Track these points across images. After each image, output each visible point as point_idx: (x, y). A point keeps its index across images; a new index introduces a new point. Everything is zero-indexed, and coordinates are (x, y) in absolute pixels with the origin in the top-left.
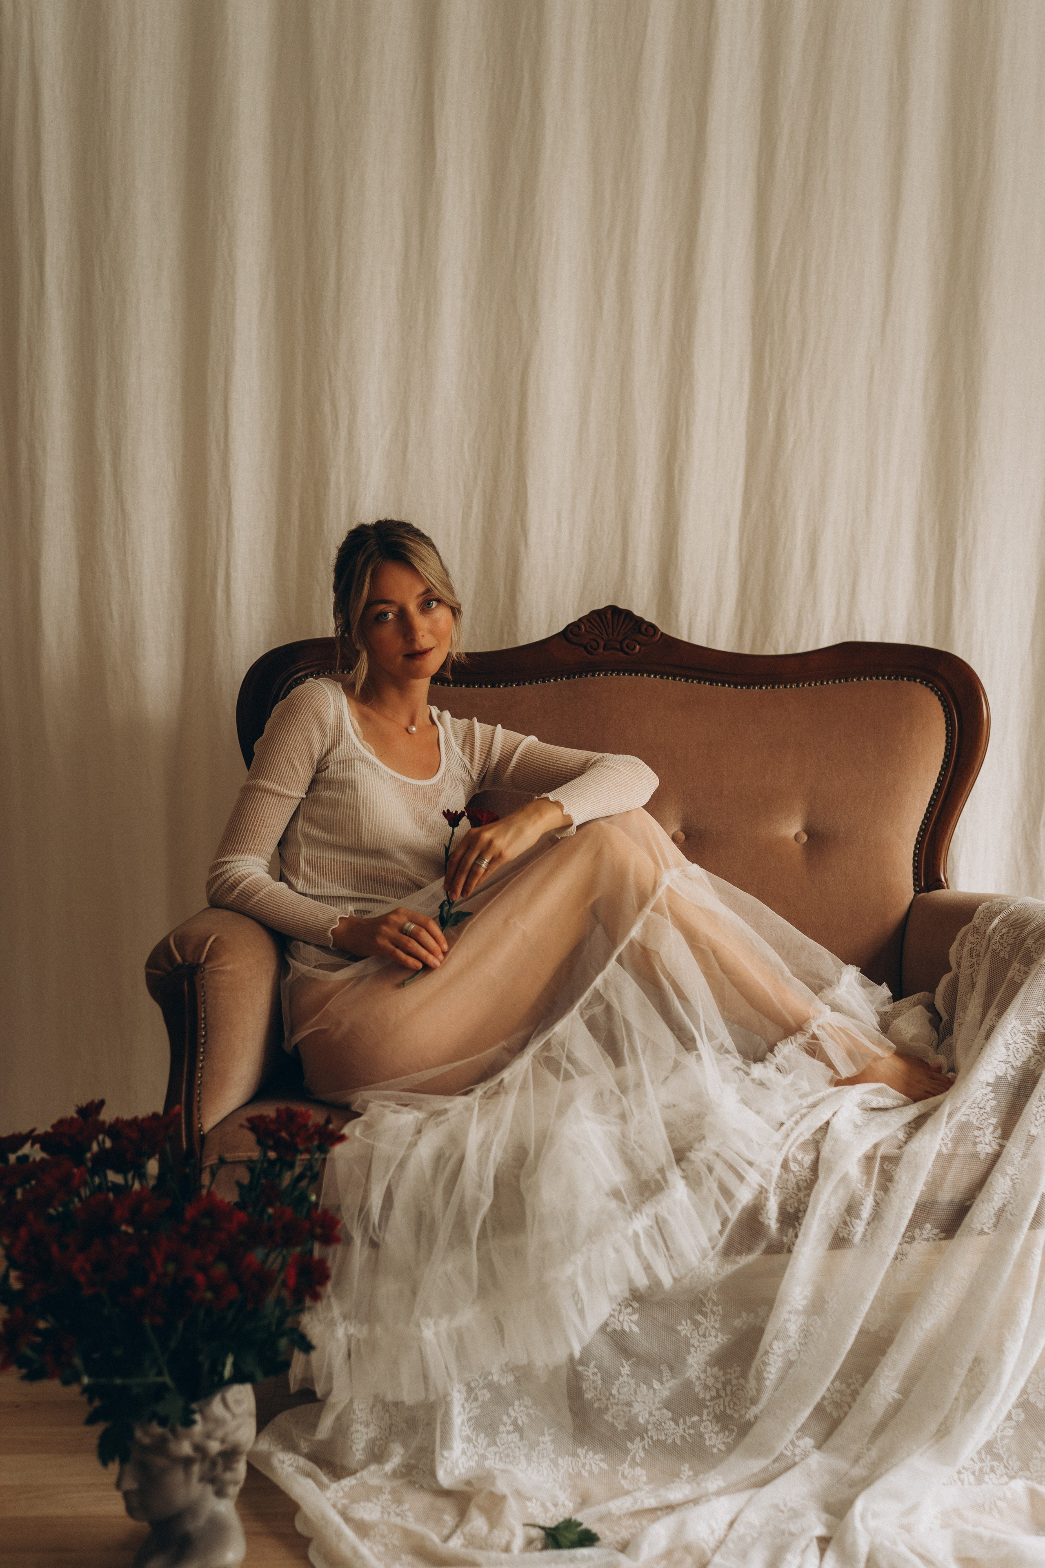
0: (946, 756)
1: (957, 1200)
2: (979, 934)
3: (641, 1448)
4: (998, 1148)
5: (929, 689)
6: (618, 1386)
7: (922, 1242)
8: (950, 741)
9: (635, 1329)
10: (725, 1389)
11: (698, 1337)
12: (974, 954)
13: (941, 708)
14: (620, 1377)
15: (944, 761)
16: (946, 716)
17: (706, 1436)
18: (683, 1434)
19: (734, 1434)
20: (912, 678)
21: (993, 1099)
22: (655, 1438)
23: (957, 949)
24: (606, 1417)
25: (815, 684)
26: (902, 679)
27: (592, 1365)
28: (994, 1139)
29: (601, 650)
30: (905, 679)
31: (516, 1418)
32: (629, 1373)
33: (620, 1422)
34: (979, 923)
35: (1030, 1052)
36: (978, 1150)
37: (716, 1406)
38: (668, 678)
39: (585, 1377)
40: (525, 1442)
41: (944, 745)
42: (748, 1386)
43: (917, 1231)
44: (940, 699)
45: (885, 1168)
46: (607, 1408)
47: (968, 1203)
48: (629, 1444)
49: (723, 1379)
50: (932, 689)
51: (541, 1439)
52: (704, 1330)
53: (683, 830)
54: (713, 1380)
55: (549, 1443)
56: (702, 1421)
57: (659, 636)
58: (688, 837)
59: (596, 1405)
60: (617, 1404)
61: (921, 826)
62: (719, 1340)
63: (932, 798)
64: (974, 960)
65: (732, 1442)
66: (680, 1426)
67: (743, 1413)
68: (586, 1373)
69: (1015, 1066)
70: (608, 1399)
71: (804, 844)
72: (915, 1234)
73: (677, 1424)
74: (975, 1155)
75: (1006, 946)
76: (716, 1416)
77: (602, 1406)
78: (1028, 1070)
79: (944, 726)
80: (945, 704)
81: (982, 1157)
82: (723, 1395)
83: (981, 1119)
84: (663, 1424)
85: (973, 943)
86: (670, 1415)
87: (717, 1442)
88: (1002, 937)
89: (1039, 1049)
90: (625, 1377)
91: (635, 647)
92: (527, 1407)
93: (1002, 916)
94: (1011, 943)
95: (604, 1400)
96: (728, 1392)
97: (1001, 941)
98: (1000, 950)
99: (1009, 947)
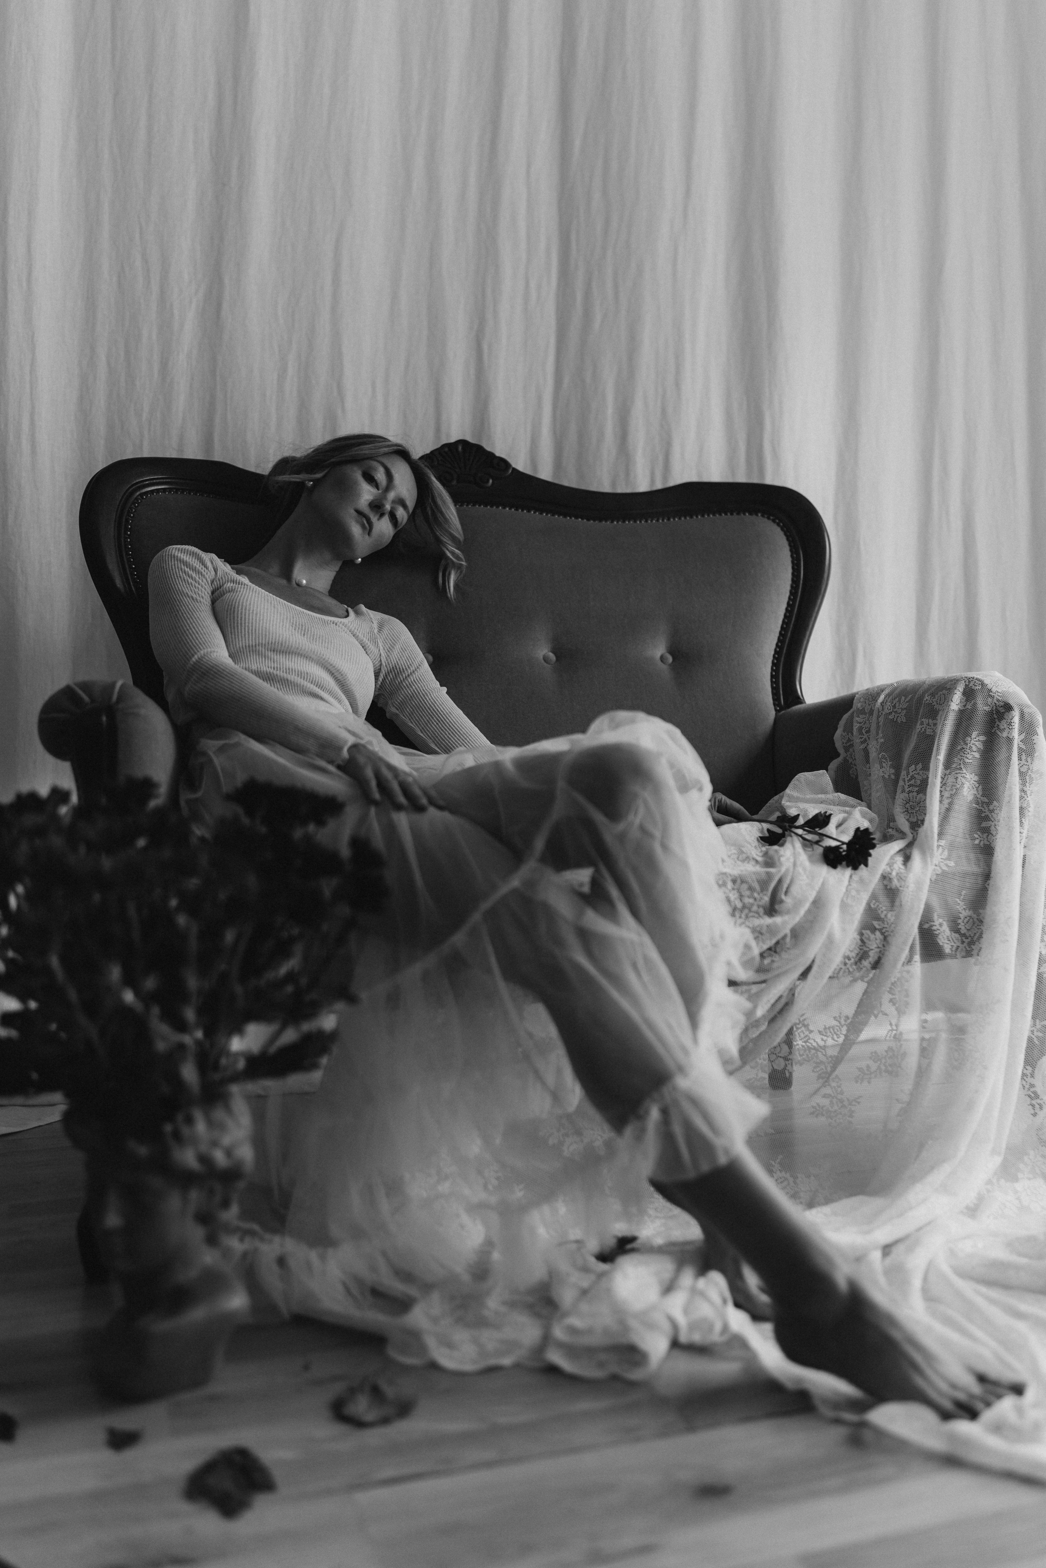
0: (793, 580)
2: (865, 714)
5: (770, 521)
8: (796, 567)
12: (864, 732)
13: (784, 538)
15: (792, 586)
16: (790, 545)
20: (753, 512)
23: (842, 735)
25: (663, 520)
26: (744, 514)
29: (454, 483)
30: (747, 514)
34: (862, 706)
38: (522, 510)
41: (790, 571)
44: (782, 529)
50: (774, 521)
53: (553, 652)
57: (510, 471)
58: (557, 660)
61: (775, 650)
63: (783, 622)
64: (865, 736)
71: (670, 665)
75: (900, 711)
79: (789, 553)
80: (788, 534)
85: (860, 723)
88: (894, 707)
91: (488, 481)
93: (886, 692)
94: (905, 707)
97: (895, 710)
98: (896, 717)
99: (905, 711)
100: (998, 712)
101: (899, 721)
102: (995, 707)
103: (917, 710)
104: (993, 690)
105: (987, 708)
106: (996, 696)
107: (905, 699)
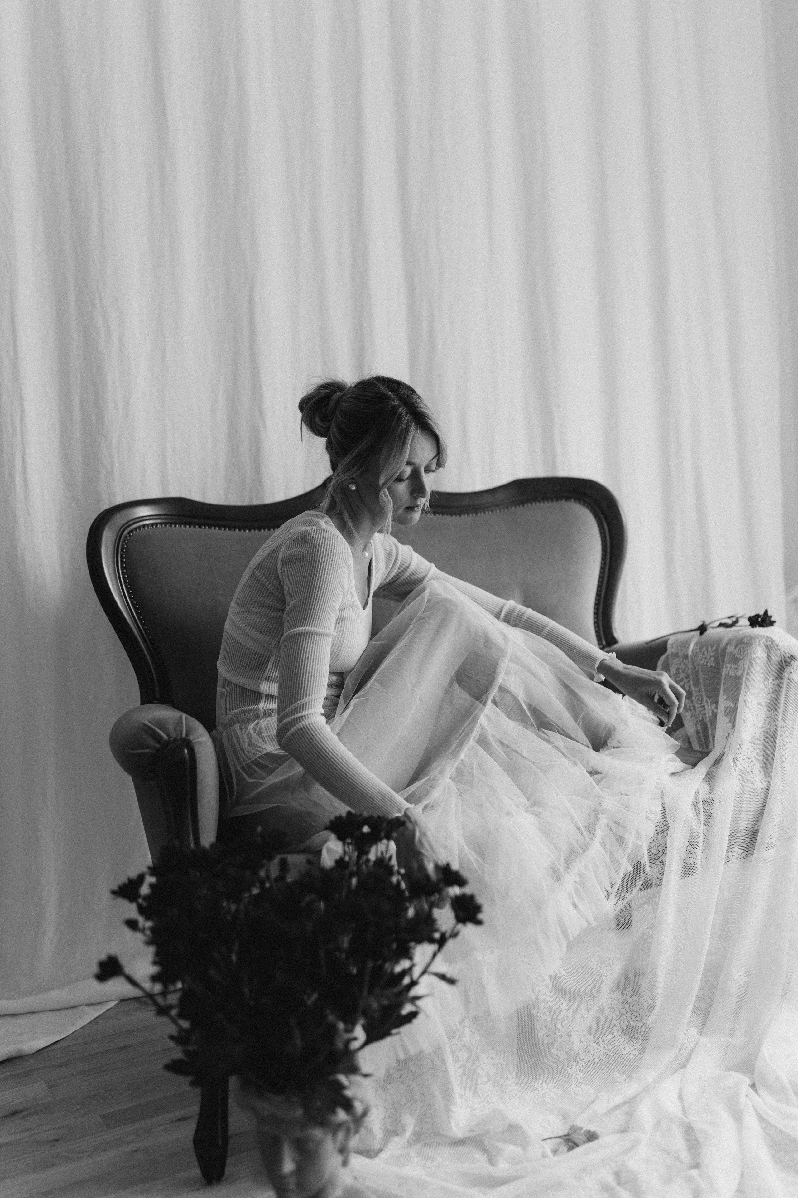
0: (602, 549)
1: (750, 826)
3: (578, 1072)
4: (766, 783)
5: (581, 505)
6: (561, 1020)
7: (733, 861)
8: (604, 539)
9: (563, 972)
10: (624, 1008)
11: (605, 967)
13: (593, 517)
14: (562, 1013)
16: (597, 522)
17: (621, 1048)
18: (605, 1051)
19: (640, 1040)
20: (568, 499)
21: (754, 751)
22: (586, 1060)
24: (553, 1051)
25: (504, 510)
26: (561, 501)
27: (542, 1008)
28: (762, 778)
30: (564, 501)
31: (487, 1070)
32: (567, 1008)
33: (562, 1052)
35: (764, 717)
36: (756, 787)
37: (622, 1022)
39: (538, 1018)
40: (497, 1088)
41: (600, 542)
42: (641, 1000)
43: (730, 853)
44: (590, 511)
45: (706, 808)
46: (554, 1042)
47: (755, 828)
48: (569, 1070)
49: (621, 1000)
51: (507, 1083)
52: (608, 961)
54: (615, 1002)
55: (514, 1085)
56: (615, 1037)
59: (546, 1042)
60: (561, 1037)
61: (595, 602)
62: (619, 967)
63: (599, 581)
65: (641, 1047)
66: (601, 1045)
67: (644, 1021)
68: (539, 1015)
69: (759, 727)
70: (555, 1033)
72: (729, 856)
73: (598, 1044)
74: (754, 791)
76: (623, 1030)
77: (551, 1041)
78: (766, 729)
79: (598, 530)
80: (595, 514)
81: (759, 791)
82: (624, 1012)
83: (750, 765)
84: (589, 1047)
86: (591, 1038)
87: (631, 1050)
89: (768, 714)
90: (565, 1011)
92: (492, 1059)
95: (552, 1035)
96: (628, 1009)
97: (704, 656)
98: (706, 661)
99: (712, 659)
100: (786, 661)
101: (709, 665)
102: (783, 658)
103: (723, 656)
104: (780, 644)
105: (778, 659)
106: (783, 650)
107: (712, 648)
